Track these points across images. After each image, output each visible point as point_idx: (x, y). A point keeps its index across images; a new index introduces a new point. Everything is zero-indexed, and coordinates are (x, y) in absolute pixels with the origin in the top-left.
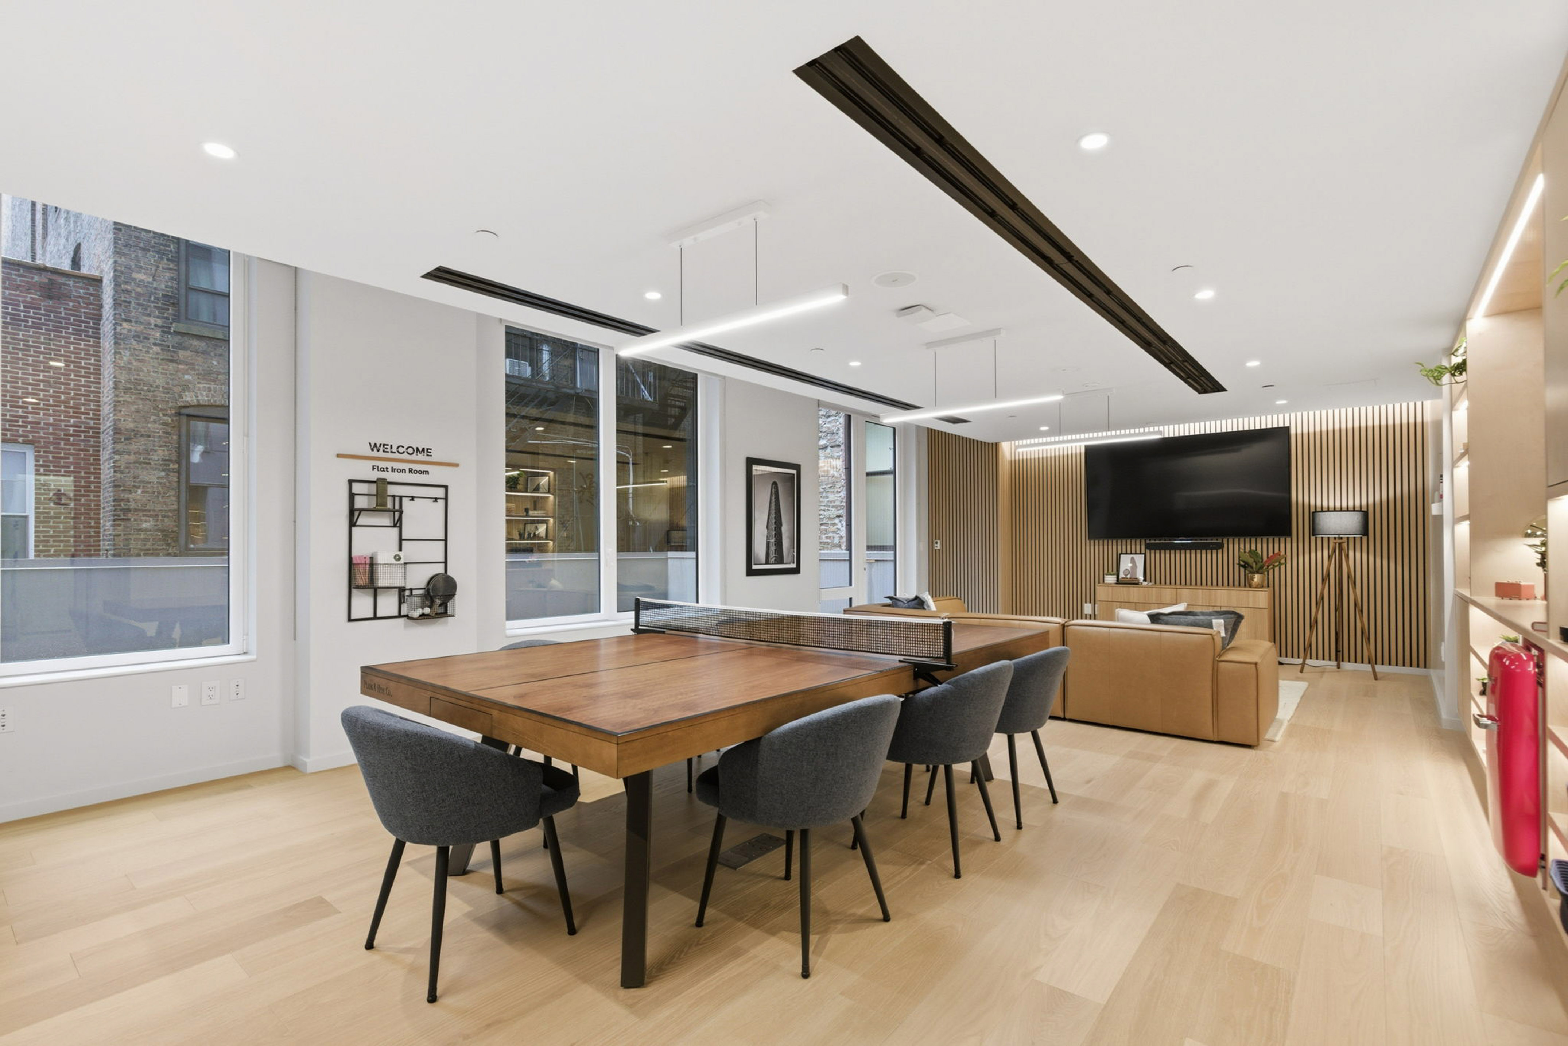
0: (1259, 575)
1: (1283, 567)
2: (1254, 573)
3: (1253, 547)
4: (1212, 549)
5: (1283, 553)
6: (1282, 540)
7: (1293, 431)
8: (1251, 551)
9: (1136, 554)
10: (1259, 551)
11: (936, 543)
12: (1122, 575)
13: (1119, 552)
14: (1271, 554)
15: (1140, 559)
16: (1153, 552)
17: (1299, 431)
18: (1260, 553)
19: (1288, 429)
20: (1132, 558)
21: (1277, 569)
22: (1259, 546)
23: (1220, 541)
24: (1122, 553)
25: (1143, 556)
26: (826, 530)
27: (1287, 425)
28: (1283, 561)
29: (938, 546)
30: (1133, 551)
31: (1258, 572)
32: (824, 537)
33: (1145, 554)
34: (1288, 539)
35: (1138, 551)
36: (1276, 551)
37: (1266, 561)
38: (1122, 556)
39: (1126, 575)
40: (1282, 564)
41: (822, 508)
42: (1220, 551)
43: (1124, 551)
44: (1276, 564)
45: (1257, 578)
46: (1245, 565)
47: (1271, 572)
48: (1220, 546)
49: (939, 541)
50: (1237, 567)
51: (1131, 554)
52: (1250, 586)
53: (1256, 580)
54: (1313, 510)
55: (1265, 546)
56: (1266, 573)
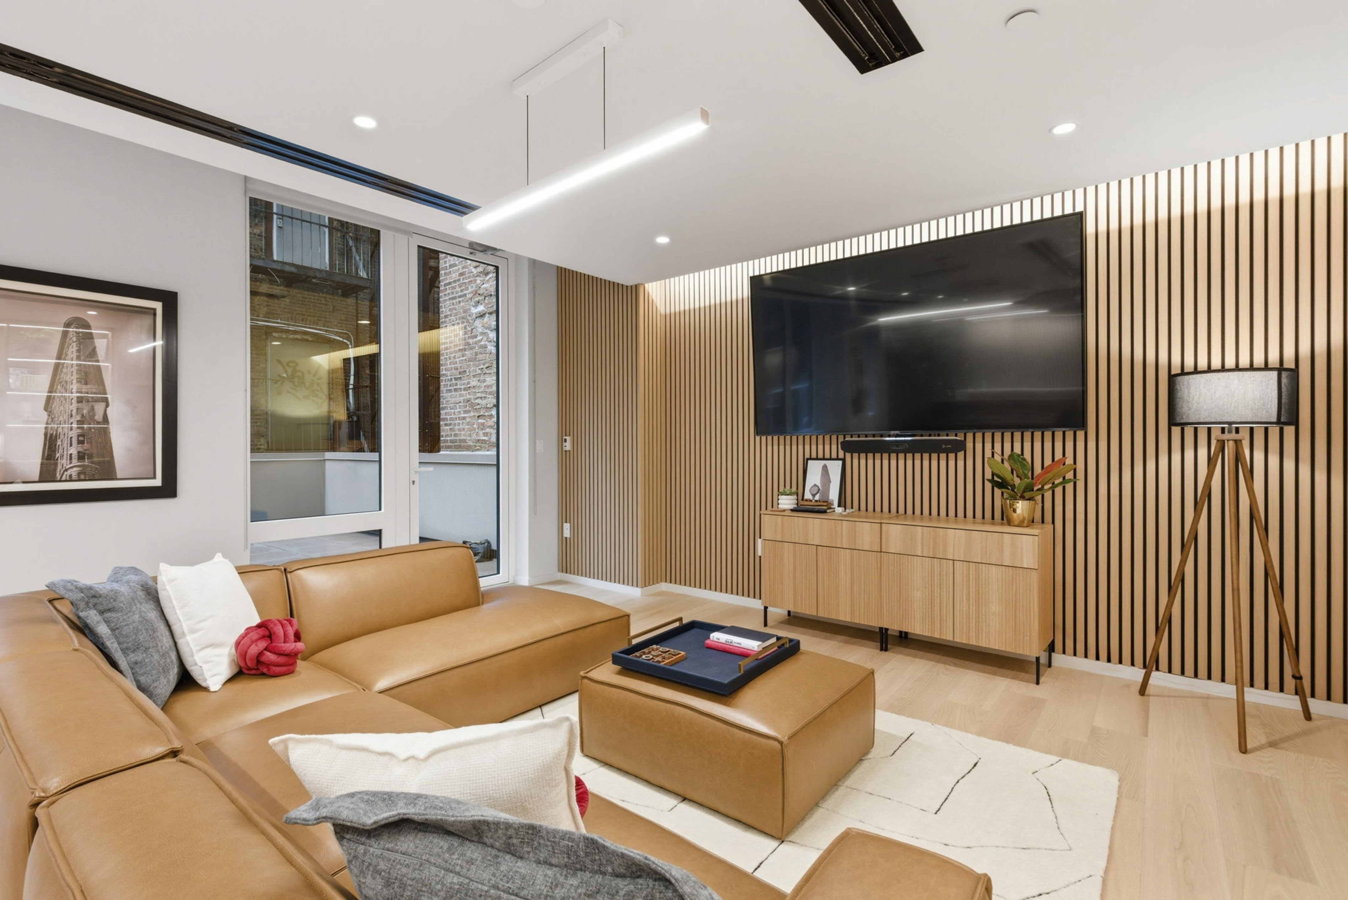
0: (1026, 502)
1: (1070, 487)
2: (1014, 498)
3: (1017, 450)
4: (947, 451)
5: (1069, 461)
6: (1069, 434)
7: (1090, 229)
8: (1011, 457)
9: (831, 459)
10: (1027, 456)
11: (566, 441)
12: (808, 496)
13: (807, 456)
14: (1048, 462)
15: (835, 468)
16: (856, 455)
17: (1102, 228)
18: (1029, 460)
19: (1079, 217)
20: (825, 468)
21: (1059, 491)
22: (1027, 446)
23: (960, 437)
24: (811, 459)
25: (840, 462)
26: (483, 424)
27: (1079, 208)
28: (1070, 475)
29: (568, 446)
30: (827, 456)
31: (1023, 497)
32: (481, 432)
33: (844, 460)
34: (1080, 434)
35: (834, 456)
36: (1058, 456)
37: (1040, 476)
38: (809, 462)
39: (814, 495)
40: (1070, 481)
41: (479, 395)
42: (961, 455)
43: (814, 456)
44: (1057, 482)
45: (1021, 507)
46: (1000, 483)
47: (1048, 495)
48: (959, 447)
49: (568, 438)
50: (988, 486)
51: (824, 459)
52: (1010, 523)
53: (1019, 511)
54: (1176, 370)
55: (1038, 445)
56: (1039, 498)
